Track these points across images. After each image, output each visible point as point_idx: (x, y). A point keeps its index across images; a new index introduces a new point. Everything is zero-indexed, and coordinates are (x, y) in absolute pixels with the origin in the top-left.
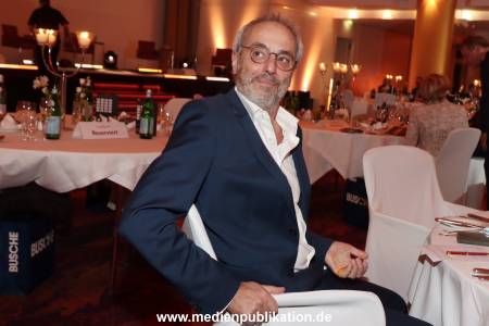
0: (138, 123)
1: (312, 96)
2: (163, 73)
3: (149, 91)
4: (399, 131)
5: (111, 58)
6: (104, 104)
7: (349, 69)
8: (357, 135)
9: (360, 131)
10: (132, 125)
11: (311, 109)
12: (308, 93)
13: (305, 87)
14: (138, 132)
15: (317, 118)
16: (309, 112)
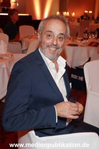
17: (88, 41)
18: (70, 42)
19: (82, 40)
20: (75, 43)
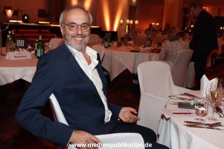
0: (36, 51)
1: (118, 33)
2: (50, 24)
3: (40, 37)
4: (157, 50)
5: (26, 17)
6: (20, 43)
7: (134, 23)
8: (137, 53)
9: (138, 52)
10: (33, 52)
11: (117, 41)
12: (117, 32)
13: (115, 29)
14: (36, 56)
15: (119, 45)
16: (116, 42)
17: (150, 48)
18: (133, 49)
19: (145, 47)
20: (138, 50)
